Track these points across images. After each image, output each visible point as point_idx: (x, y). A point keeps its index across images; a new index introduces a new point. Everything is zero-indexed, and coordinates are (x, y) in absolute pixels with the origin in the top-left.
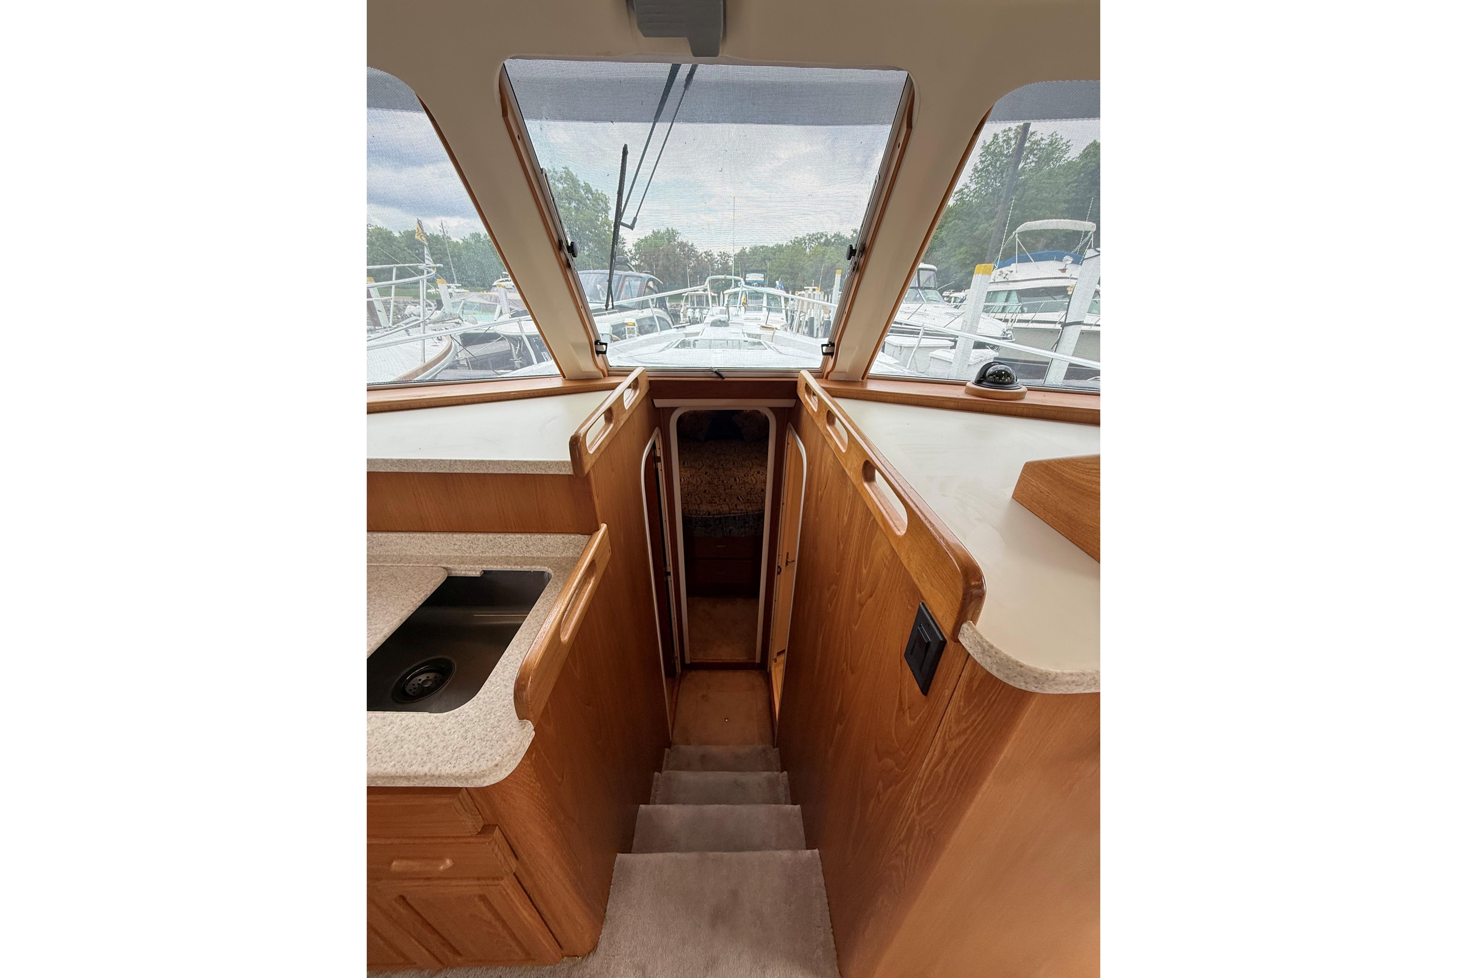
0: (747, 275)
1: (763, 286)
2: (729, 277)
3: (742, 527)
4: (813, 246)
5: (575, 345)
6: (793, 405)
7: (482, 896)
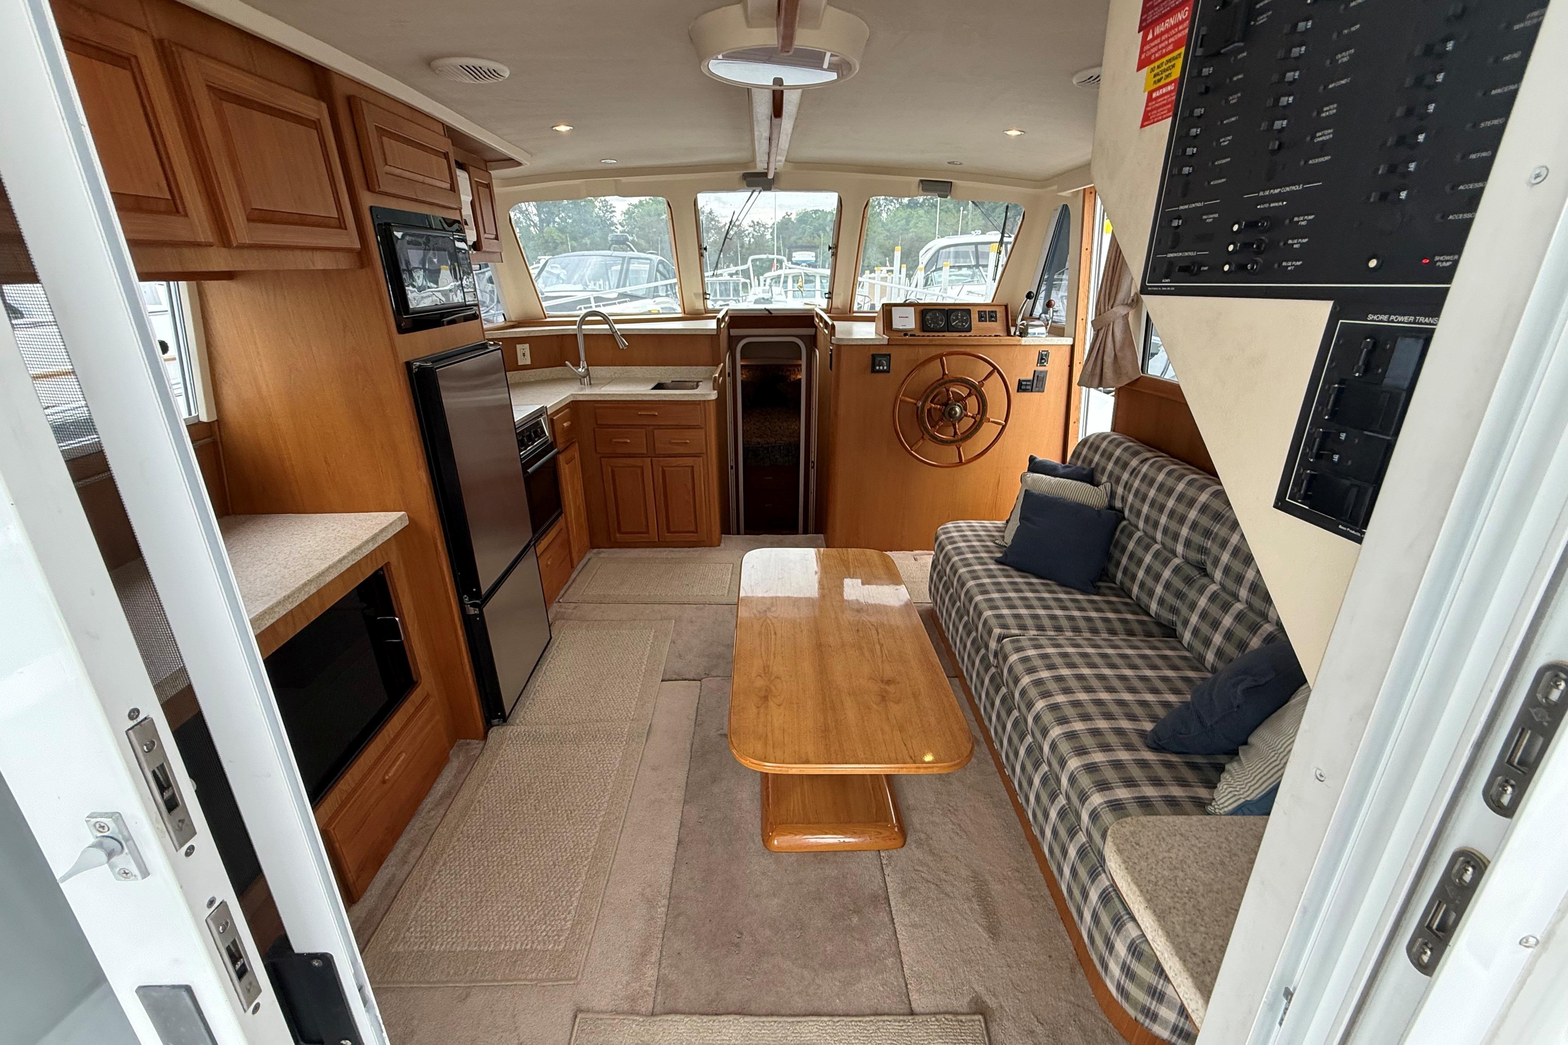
0: (794, 254)
1: (815, 267)
2: (771, 257)
4: (891, 208)
5: (695, 294)
6: (813, 333)
7: (693, 467)
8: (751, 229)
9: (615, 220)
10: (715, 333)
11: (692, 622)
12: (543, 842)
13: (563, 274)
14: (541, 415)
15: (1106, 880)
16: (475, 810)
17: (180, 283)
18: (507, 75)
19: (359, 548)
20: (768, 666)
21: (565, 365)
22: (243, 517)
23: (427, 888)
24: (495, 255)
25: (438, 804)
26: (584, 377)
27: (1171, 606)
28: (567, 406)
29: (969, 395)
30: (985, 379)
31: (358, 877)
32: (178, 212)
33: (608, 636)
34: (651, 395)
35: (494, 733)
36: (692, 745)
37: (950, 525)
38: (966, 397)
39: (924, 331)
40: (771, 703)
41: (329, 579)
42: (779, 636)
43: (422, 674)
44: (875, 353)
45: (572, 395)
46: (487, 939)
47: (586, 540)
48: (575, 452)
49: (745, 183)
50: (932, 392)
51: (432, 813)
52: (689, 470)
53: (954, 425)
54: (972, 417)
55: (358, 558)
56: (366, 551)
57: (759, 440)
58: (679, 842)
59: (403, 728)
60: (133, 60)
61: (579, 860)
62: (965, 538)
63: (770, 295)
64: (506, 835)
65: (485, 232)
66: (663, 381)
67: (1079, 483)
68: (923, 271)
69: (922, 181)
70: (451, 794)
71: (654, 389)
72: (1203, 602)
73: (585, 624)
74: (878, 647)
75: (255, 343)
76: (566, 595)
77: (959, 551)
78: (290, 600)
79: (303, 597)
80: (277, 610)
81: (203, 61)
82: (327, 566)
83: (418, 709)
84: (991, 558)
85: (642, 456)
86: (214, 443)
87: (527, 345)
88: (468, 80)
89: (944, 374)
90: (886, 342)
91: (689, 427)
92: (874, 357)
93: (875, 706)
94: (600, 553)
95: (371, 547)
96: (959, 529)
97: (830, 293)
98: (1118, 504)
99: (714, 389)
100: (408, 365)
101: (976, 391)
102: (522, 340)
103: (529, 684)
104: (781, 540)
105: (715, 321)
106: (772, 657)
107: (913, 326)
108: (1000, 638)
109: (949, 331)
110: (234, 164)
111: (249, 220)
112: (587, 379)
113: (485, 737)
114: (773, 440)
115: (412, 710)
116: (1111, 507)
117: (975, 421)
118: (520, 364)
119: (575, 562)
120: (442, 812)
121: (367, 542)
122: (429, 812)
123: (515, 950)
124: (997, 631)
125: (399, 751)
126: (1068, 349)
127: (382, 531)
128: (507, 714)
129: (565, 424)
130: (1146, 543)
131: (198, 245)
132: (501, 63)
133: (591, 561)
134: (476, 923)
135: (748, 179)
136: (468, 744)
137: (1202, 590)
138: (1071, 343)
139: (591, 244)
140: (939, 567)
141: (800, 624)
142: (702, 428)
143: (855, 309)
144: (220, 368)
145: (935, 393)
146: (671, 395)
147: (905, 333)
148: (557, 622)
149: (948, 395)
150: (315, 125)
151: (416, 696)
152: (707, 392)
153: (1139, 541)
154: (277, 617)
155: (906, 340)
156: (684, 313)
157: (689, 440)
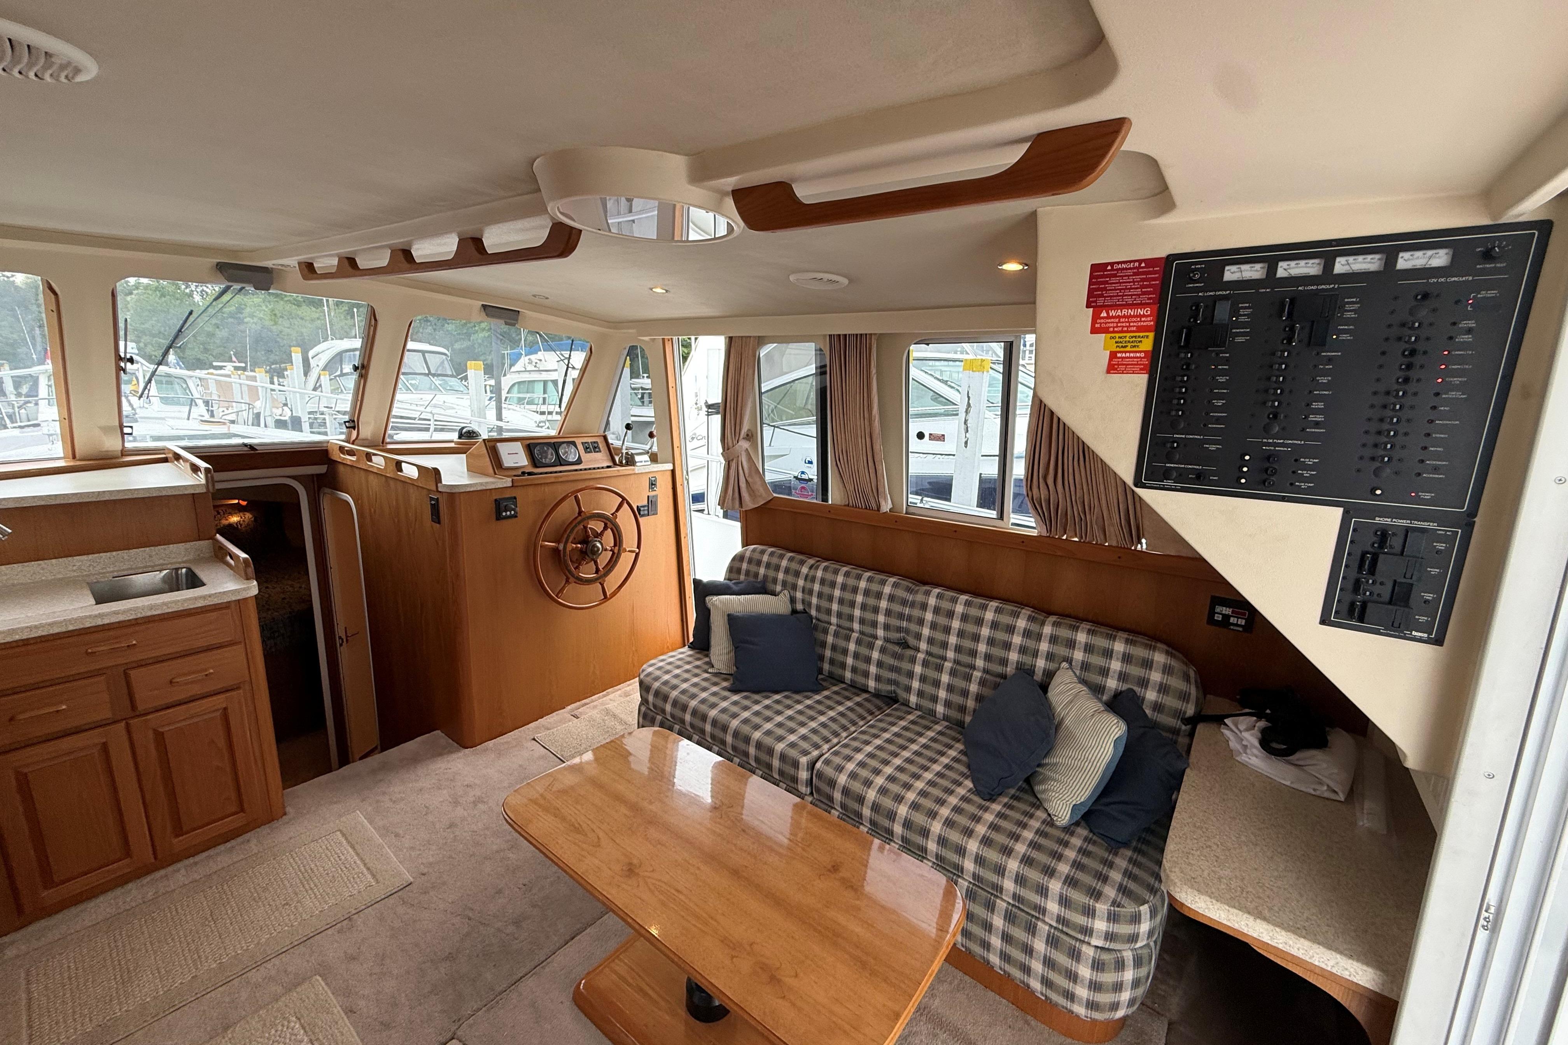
5: (103, 428)
6: (323, 471)
7: (224, 708)
10: (203, 490)
11: (353, 958)
15: (1043, 926)
27: (888, 680)
29: (605, 528)
30: (618, 510)
37: (650, 669)
38: (602, 532)
39: (538, 467)
40: (788, 981)
44: (498, 497)
50: (571, 531)
52: (218, 715)
53: (596, 562)
54: (611, 550)
67: (757, 596)
69: (484, 306)
71: (98, 607)
72: (918, 669)
85: (101, 724)
89: (580, 512)
90: (511, 484)
91: (210, 648)
92: (497, 502)
96: (665, 671)
97: (353, 421)
98: (799, 607)
99: (246, 578)
101: (610, 523)
107: (527, 463)
109: (563, 465)
116: (794, 612)
117: (614, 553)
124: (804, 760)
126: (669, 474)
130: (844, 633)
137: (913, 660)
138: (671, 468)
143: (388, 440)
145: (574, 533)
147: (520, 471)
149: (586, 531)
152: (235, 586)
153: (836, 635)
156: (74, 457)
157: (212, 668)
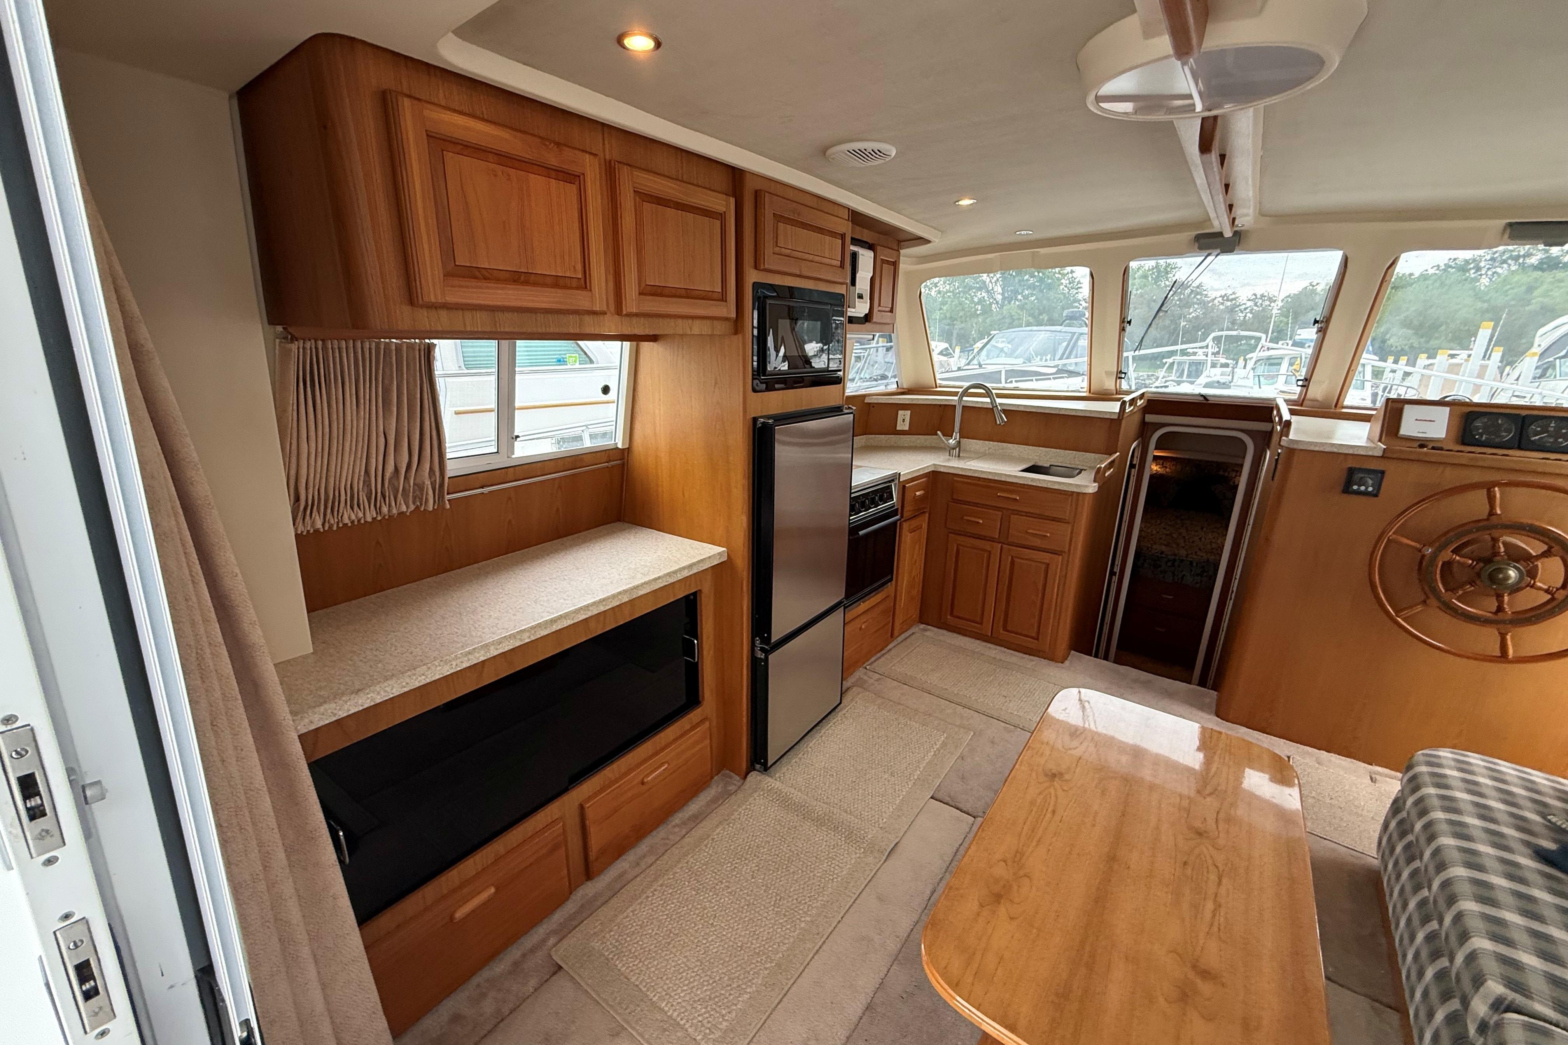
3: (1198, 575)
5: (1106, 373)
6: (1269, 429)
7: (1048, 565)
8: (1249, 304)
9: (1080, 296)
10: (1116, 417)
11: (993, 742)
12: (743, 916)
13: (1007, 347)
14: (893, 480)
16: (706, 846)
17: (624, 343)
18: (893, 154)
19: (675, 572)
20: (1022, 855)
21: (936, 434)
22: (626, 525)
23: (639, 901)
24: (887, 326)
25: (684, 823)
26: (953, 449)
28: (926, 475)
31: (596, 860)
32: (586, 288)
33: (896, 723)
34: (1016, 477)
35: (754, 777)
36: (933, 892)
37: (1445, 754)
38: (1538, 557)
39: (1464, 443)
40: (1002, 910)
41: (641, 593)
42: (1057, 818)
43: (706, 696)
44: (1358, 466)
45: (934, 465)
46: (656, 987)
47: (915, 613)
48: (923, 522)
49: (1197, 245)
50: (1459, 536)
51: (677, 829)
52: (1043, 567)
53: (1499, 597)
54: (1547, 591)
55: (672, 580)
56: (680, 576)
57: (1164, 548)
58: (869, 1007)
59: (676, 740)
60: (582, 177)
61: (764, 958)
62: (1473, 788)
63: (1230, 378)
64: (718, 887)
65: (879, 305)
66: (1040, 464)
68: (1537, 358)
69: (1510, 225)
70: (697, 819)
71: (1023, 471)
73: (879, 701)
74: (1210, 905)
75: (660, 392)
76: (876, 664)
77: (1450, 805)
78: (604, 603)
79: (616, 603)
80: (591, 608)
81: (636, 173)
82: (643, 581)
83: (693, 728)
84: (1527, 844)
85: (992, 540)
86: (623, 464)
87: (909, 412)
88: (857, 163)
89: (1492, 513)
90: (1380, 454)
91: (1054, 519)
92: (1351, 471)
93: (1161, 1000)
94: (926, 630)
95: (686, 573)
96: (1463, 767)
97: (1306, 379)
99: (1095, 481)
100: (755, 420)
102: (904, 407)
103: (803, 742)
104: (1149, 682)
105: (1119, 403)
106: (1034, 843)
107: (1442, 435)
108: (1500, 1006)
109: (1520, 448)
110: (639, 251)
111: (641, 294)
112: (958, 451)
113: (745, 778)
114: (1183, 552)
115: (688, 727)
117: (1553, 599)
118: (898, 428)
119: (896, 633)
120: (684, 832)
121: (684, 568)
122: (674, 827)
123: (671, 1015)
124: (1497, 989)
125: (664, 761)
127: (699, 562)
128: (769, 765)
129: (918, 493)
131: (594, 313)
132: (886, 142)
133: (914, 636)
134: (655, 963)
135: (1202, 241)
136: (731, 777)
139: (1047, 320)
140: (1404, 814)
141: (1096, 813)
142: (1068, 523)
143: (1346, 403)
144: (637, 409)
145: (1465, 540)
146: (1039, 480)
147: (1423, 443)
148: (854, 689)
149: (1496, 546)
150: (721, 217)
151: (695, 716)
152: (1086, 484)
154: (590, 614)
155: (1421, 453)
156: (1090, 392)
157: (1050, 533)
